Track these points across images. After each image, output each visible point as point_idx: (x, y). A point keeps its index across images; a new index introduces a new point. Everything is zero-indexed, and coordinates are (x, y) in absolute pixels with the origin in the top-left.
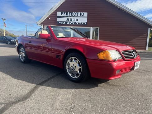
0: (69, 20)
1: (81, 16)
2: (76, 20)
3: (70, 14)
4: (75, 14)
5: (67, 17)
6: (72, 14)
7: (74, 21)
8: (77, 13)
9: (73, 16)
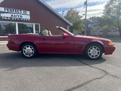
0: (14, 16)
1: (25, 14)
2: (20, 17)
3: (13, 11)
4: (18, 11)
5: (11, 13)
6: (16, 11)
7: (18, 17)
8: (21, 11)
9: (17, 13)
